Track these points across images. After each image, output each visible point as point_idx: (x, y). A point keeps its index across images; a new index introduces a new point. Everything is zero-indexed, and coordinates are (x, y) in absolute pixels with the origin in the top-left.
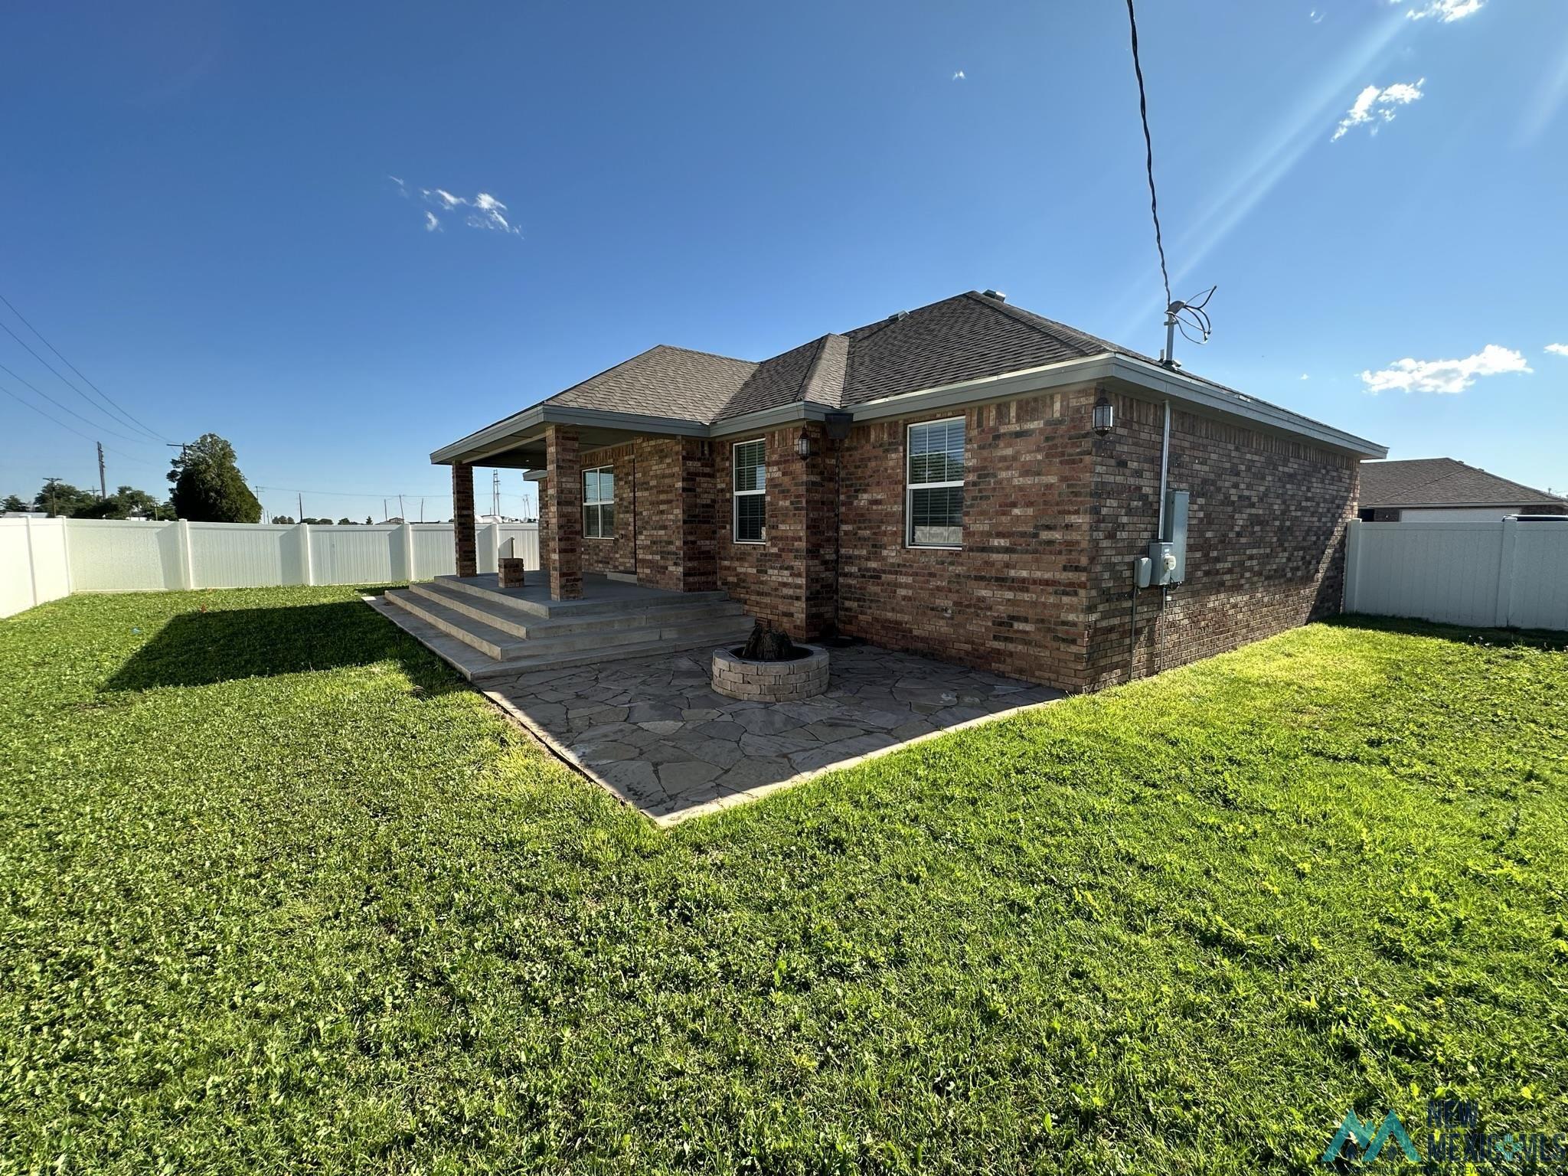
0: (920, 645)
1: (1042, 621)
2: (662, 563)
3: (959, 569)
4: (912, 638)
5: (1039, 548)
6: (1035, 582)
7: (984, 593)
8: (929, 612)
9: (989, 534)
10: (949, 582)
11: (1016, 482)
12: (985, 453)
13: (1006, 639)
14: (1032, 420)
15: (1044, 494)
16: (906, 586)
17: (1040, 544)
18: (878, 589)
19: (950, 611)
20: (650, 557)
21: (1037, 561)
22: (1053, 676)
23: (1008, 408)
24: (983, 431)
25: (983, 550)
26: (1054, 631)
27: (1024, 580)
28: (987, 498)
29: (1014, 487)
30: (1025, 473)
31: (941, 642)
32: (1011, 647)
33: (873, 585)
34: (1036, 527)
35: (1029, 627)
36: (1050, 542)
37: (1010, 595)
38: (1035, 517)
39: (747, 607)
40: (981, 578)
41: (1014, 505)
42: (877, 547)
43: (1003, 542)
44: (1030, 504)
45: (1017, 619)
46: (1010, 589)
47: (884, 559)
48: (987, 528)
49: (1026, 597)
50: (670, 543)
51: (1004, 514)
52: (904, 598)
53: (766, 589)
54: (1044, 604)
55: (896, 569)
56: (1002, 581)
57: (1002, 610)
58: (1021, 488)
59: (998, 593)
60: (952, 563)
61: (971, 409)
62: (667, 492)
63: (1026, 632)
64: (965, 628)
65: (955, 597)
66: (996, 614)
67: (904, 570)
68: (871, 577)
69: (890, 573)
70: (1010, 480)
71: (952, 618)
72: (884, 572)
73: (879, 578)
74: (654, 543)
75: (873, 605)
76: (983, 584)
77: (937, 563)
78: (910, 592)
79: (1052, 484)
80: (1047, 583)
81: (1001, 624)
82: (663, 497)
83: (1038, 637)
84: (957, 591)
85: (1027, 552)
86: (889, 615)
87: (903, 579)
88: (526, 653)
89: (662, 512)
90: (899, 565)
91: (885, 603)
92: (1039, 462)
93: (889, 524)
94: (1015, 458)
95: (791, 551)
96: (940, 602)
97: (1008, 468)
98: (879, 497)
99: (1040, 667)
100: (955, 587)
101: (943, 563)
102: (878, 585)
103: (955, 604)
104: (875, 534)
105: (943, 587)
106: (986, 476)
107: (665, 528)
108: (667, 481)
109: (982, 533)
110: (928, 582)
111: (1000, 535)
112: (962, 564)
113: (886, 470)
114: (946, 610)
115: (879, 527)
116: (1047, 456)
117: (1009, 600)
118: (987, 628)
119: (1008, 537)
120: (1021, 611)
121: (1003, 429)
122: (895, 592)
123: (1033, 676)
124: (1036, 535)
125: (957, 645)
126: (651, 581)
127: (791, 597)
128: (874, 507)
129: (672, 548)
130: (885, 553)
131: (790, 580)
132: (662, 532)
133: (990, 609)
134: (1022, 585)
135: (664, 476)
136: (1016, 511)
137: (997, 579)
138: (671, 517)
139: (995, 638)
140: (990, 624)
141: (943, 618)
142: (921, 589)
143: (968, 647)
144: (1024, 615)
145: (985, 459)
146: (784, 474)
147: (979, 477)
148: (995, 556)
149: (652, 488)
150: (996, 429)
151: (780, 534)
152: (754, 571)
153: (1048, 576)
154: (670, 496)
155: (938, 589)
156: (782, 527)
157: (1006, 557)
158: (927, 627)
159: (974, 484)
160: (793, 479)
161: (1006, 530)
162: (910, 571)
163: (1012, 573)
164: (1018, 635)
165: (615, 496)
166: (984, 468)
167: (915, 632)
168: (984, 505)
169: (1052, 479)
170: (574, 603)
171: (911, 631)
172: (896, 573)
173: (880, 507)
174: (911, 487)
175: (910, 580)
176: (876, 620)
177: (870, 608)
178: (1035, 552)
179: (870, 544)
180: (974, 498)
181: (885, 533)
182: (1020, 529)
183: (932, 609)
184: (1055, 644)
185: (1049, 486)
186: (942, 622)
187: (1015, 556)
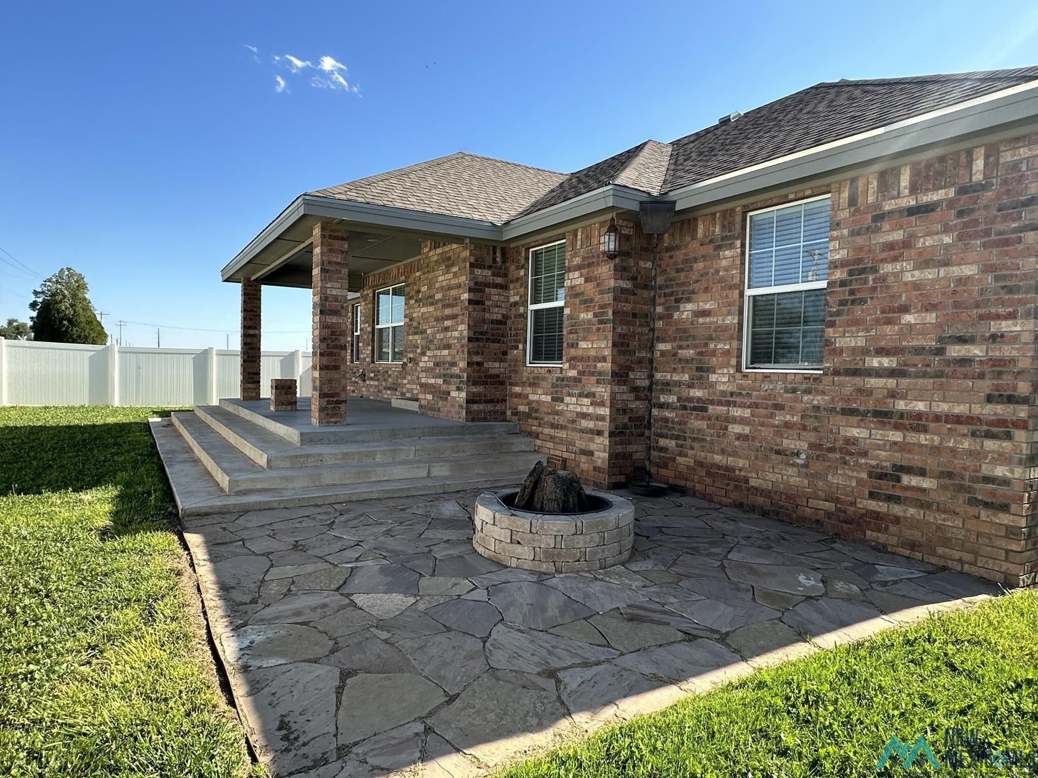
0: (760, 500)
1: (950, 475)
2: (444, 387)
3: (818, 400)
4: (748, 489)
5: (946, 370)
6: (937, 418)
7: (855, 432)
8: (774, 456)
9: (865, 352)
10: (803, 417)
11: (908, 277)
12: (860, 240)
13: (889, 498)
14: (936, 188)
15: (955, 292)
16: (742, 421)
17: (948, 363)
18: (702, 424)
19: (803, 456)
20: (432, 381)
21: (941, 387)
22: (968, 557)
23: (898, 176)
24: (858, 210)
25: (855, 372)
26: (969, 490)
27: (919, 416)
28: (863, 301)
29: (906, 284)
30: (924, 263)
31: (789, 498)
32: (897, 510)
33: (696, 418)
34: (941, 340)
35: (926, 483)
36: (964, 361)
37: (896, 436)
38: (939, 325)
39: (538, 442)
40: (853, 412)
41: (905, 309)
42: (702, 371)
43: (887, 362)
44: (930, 307)
45: (909, 470)
46: (897, 427)
47: (712, 385)
48: (861, 342)
49: (923, 439)
50: (454, 364)
51: (889, 322)
52: (739, 437)
53: (561, 420)
54: (953, 451)
55: (728, 400)
56: (883, 416)
57: (884, 458)
58: (916, 286)
59: (878, 434)
60: (808, 391)
61: (840, 183)
62: (452, 306)
63: (923, 490)
64: (825, 479)
65: (811, 437)
66: (874, 463)
67: (739, 400)
68: (694, 409)
69: (720, 403)
70: (896, 275)
71: (806, 466)
72: (712, 402)
73: (705, 410)
74: (437, 364)
75: (696, 445)
76: (855, 419)
77: (787, 391)
78: (747, 430)
79: (969, 278)
80: (958, 420)
81: (882, 476)
82: (448, 312)
83: (943, 498)
84: (816, 429)
85: (925, 375)
86: (718, 458)
87: (737, 412)
88: (259, 486)
89: (446, 329)
90: (732, 394)
91: (712, 442)
92: (947, 247)
93: (718, 340)
94: (907, 244)
95: (593, 374)
96: (789, 444)
97: (895, 259)
98: (707, 306)
99: (946, 542)
100: (811, 423)
101: (794, 391)
102: (703, 419)
103: (812, 446)
104: (701, 354)
105: (795, 424)
106: (863, 271)
107: (448, 347)
108: (453, 293)
109: (854, 350)
110: (772, 416)
111: (881, 352)
112: (823, 393)
113: (717, 271)
114: (798, 454)
115: (706, 345)
116: (960, 238)
117: (895, 443)
118: (860, 482)
119: (894, 354)
120: (916, 460)
121: (888, 206)
122: (726, 428)
123: (933, 553)
124: (940, 351)
125: (812, 503)
126: (432, 409)
127: (591, 431)
128: (701, 320)
129: (456, 370)
130: (713, 378)
131: (591, 410)
132: (446, 352)
133: (865, 454)
134: (918, 423)
135: (450, 288)
136: (909, 318)
137: (877, 414)
138: (456, 334)
139: (872, 496)
140: (864, 475)
141: (794, 465)
142: (763, 425)
143: (829, 506)
144: (920, 464)
145: (861, 249)
146: (586, 281)
147: (851, 273)
148: (873, 382)
149: (437, 302)
150: (877, 206)
151: (580, 353)
152: (549, 398)
153: (959, 409)
154: (456, 310)
155: (788, 425)
156: (583, 345)
157: (891, 383)
158: (770, 476)
159: (843, 283)
160: (598, 285)
161: (891, 345)
162: (747, 401)
163: (901, 405)
164: (909, 494)
165: (406, 316)
166: (859, 261)
167: (753, 483)
168: (858, 311)
169: (969, 270)
170: (332, 429)
171: (747, 481)
172: (728, 404)
173: (708, 320)
174: (749, 292)
175: (747, 413)
176: (700, 464)
177: (692, 448)
178: (939, 375)
179: (694, 366)
180: (843, 303)
181: (714, 353)
182: (915, 343)
183: (778, 452)
184: (972, 511)
185: (962, 281)
186: (791, 471)
187: (905, 382)
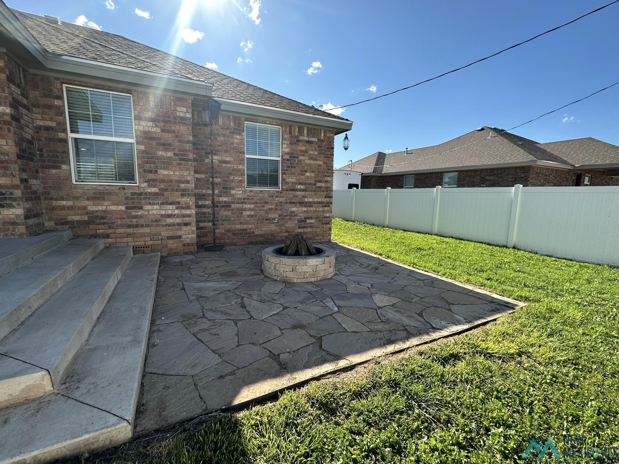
0: (260, 239)
1: (318, 218)
3: (281, 199)
4: (254, 236)
5: (317, 190)
6: (315, 203)
7: (294, 209)
8: (265, 221)
9: (296, 183)
10: (276, 206)
11: (307, 162)
12: (293, 147)
13: (304, 227)
14: (313, 137)
15: (318, 168)
16: (250, 209)
17: (317, 188)
18: (229, 213)
19: (277, 219)
21: (316, 194)
22: (321, 238)
23: (303, 129)
24: (292, 136)
25: (293, 190)
26: (322, 221)
27: (310, 203)
28: (294, 167)
29: (306, 164)
30: (311, 159)
31: (272, 235)
32: (306, 230)
33: (224, 211)
34: (315, 181)
35: (313, 221)
36: (320, 187)
37: (305, 209)
38: (315, 177)
40: (291, 203)
41: (306, 171)
42: (226, 190)
43: (302, 187)
44: (313, 172)
45: (308, 218)
46: (305, 206)
47: (233, 195)
48: (295, 180)
49: (312, 209)
51: (302, 175)
52: (249, 216)
53: (141, 221)
54: (318, 211)
55: (243, 201)
56: (302, 203)
57: (302, 216)
58: (309, 165)
59: (300, 209)
60: (277, 197)
61: (286, 124)
63: (311, 223)
64: (284, 226)
65: (279, 212)
66: (299, 218)
67: (248, 201)
68: (223, 206)
69: (238, 203)
70: (304, 160)
71: (278, 223)
72: (233, 203)
73: (230, 206)
75: (225, 223)
76: (293, 205)
77: (269, 197)
78: (253, 213)
79: (321, 165)
80: (319, 203)
81: (301, 221)
83: (316, 224)
84: (281, 210)
85: (312, 191)
86: (238, 227)
87: (248, 206)
90: (244, 199)
91: (235, 220)
92: (316, 155)
93: (236, 175)
94: (306, 151)
95: (177, 190)
96: (271, 216)
97: (303, 155)
98: (228, 159)
99: (317, 235)
100: (279, 208)
101: (272, 197)
102: (229, 210)
103: (280, 215)
104: (225, 181)
105: (273, 209)
106: (294, 157)
109: (292, 182)
110: (264, 206)
111: (300, 184)
112: (283, 197)
114: (274, 219)
115: (228, 177)
116: (319, 153)
117: (305, 211)
118: (296, 224)
119: (304, 185)
120: (310, 215)
121: (301, 138)
122: (242, 213)
123: (315, 239)
124: (315, 184)
125: (280, 235)
127: (179, 224)
128: (224, 165)
130: (233, 192)
131: (177, 212)
133: (297, 216)
134: (310, 204)
136: (307, 174)
137: (300, 203)
139: (299, 228)
140: (296, 222)
141: (273, 223)
142: (260, 210)
143: (286, 234)
144: (311, 216)
145: (293, 150)
146: (163, 131)
147: (290, 157)
148: (298, 193)
150: (298, 137)
151: (158, 177)
153: (319, 200)
155: (270, 209)
156: (160, 171)
157: (303, 193)
158: (264, 229)
159: (288, 160)
160: (177, 136)
161: (302, 182)
162: (253, 201)
163: (306, 200)
164: (308, 225)
166: (293, 154)
167: (256, 233)
168: (293, 170)
169: (321, 163)
171: (253, 233)
172: (243, 203)
173: (228, 165)
174: (246, 156)
175: (252, 206)
176: (229, 231)
177: (223, 224)
178: (315, 191)
180: (288, 167)
181: (233, 181)
182: (309, 182)
183: (267, 220)
184: (322, 226)
185: (320, 165)
186: (272, 225)
187: (307, 193)
